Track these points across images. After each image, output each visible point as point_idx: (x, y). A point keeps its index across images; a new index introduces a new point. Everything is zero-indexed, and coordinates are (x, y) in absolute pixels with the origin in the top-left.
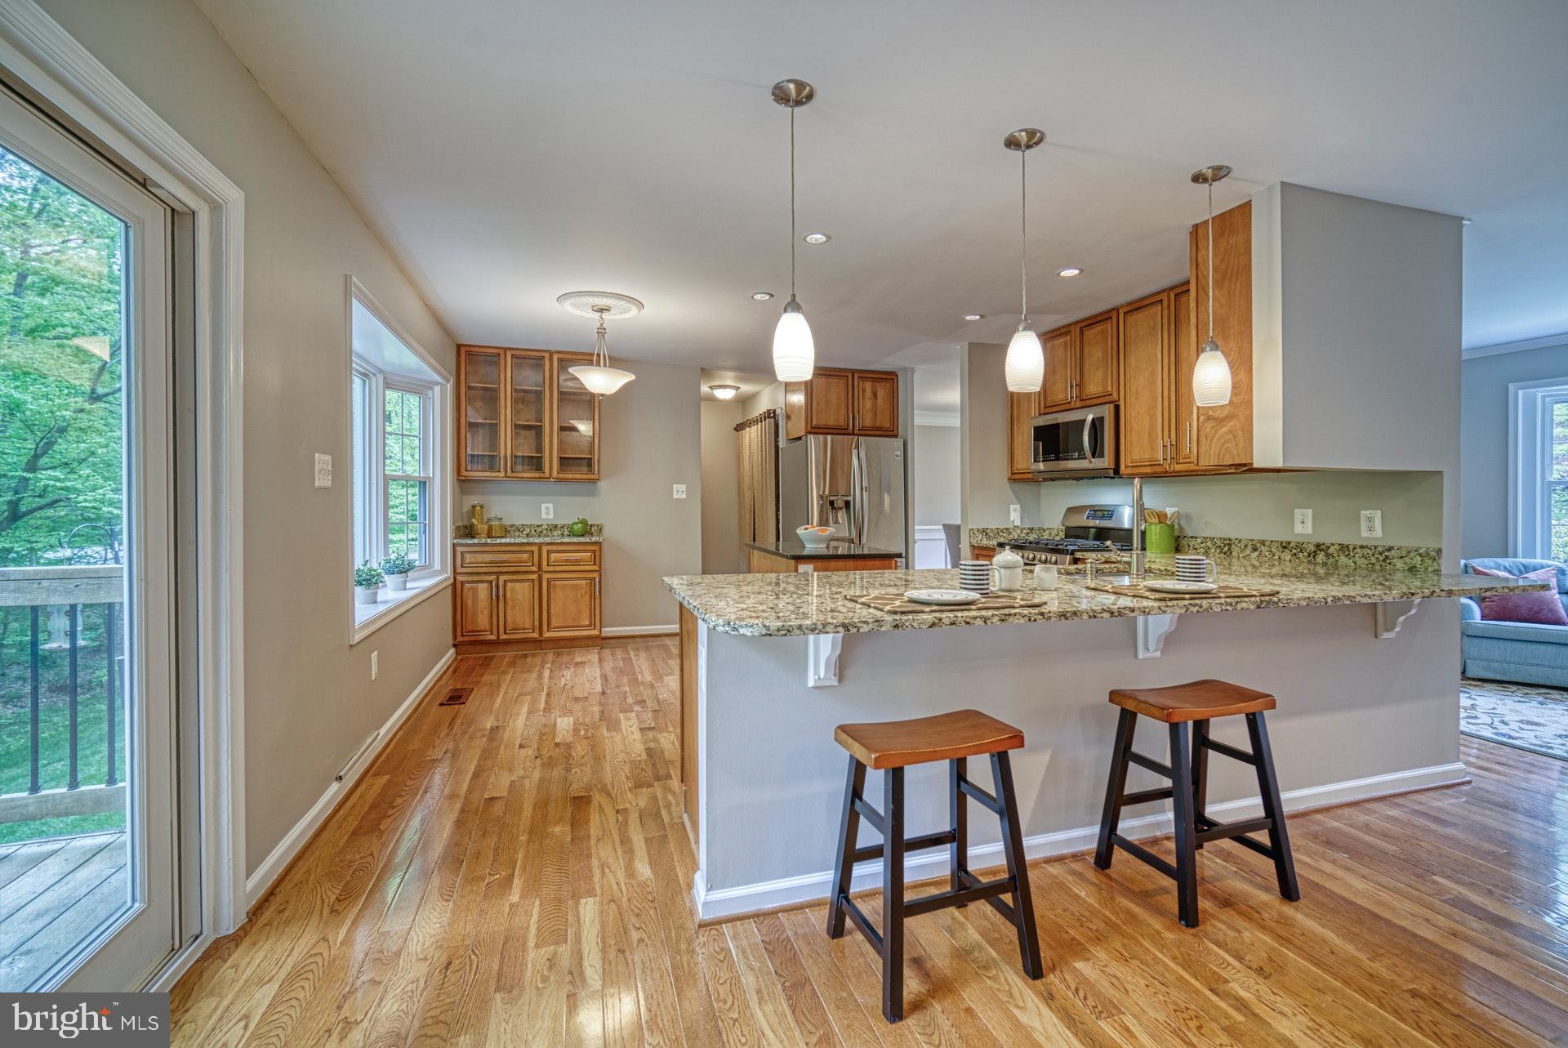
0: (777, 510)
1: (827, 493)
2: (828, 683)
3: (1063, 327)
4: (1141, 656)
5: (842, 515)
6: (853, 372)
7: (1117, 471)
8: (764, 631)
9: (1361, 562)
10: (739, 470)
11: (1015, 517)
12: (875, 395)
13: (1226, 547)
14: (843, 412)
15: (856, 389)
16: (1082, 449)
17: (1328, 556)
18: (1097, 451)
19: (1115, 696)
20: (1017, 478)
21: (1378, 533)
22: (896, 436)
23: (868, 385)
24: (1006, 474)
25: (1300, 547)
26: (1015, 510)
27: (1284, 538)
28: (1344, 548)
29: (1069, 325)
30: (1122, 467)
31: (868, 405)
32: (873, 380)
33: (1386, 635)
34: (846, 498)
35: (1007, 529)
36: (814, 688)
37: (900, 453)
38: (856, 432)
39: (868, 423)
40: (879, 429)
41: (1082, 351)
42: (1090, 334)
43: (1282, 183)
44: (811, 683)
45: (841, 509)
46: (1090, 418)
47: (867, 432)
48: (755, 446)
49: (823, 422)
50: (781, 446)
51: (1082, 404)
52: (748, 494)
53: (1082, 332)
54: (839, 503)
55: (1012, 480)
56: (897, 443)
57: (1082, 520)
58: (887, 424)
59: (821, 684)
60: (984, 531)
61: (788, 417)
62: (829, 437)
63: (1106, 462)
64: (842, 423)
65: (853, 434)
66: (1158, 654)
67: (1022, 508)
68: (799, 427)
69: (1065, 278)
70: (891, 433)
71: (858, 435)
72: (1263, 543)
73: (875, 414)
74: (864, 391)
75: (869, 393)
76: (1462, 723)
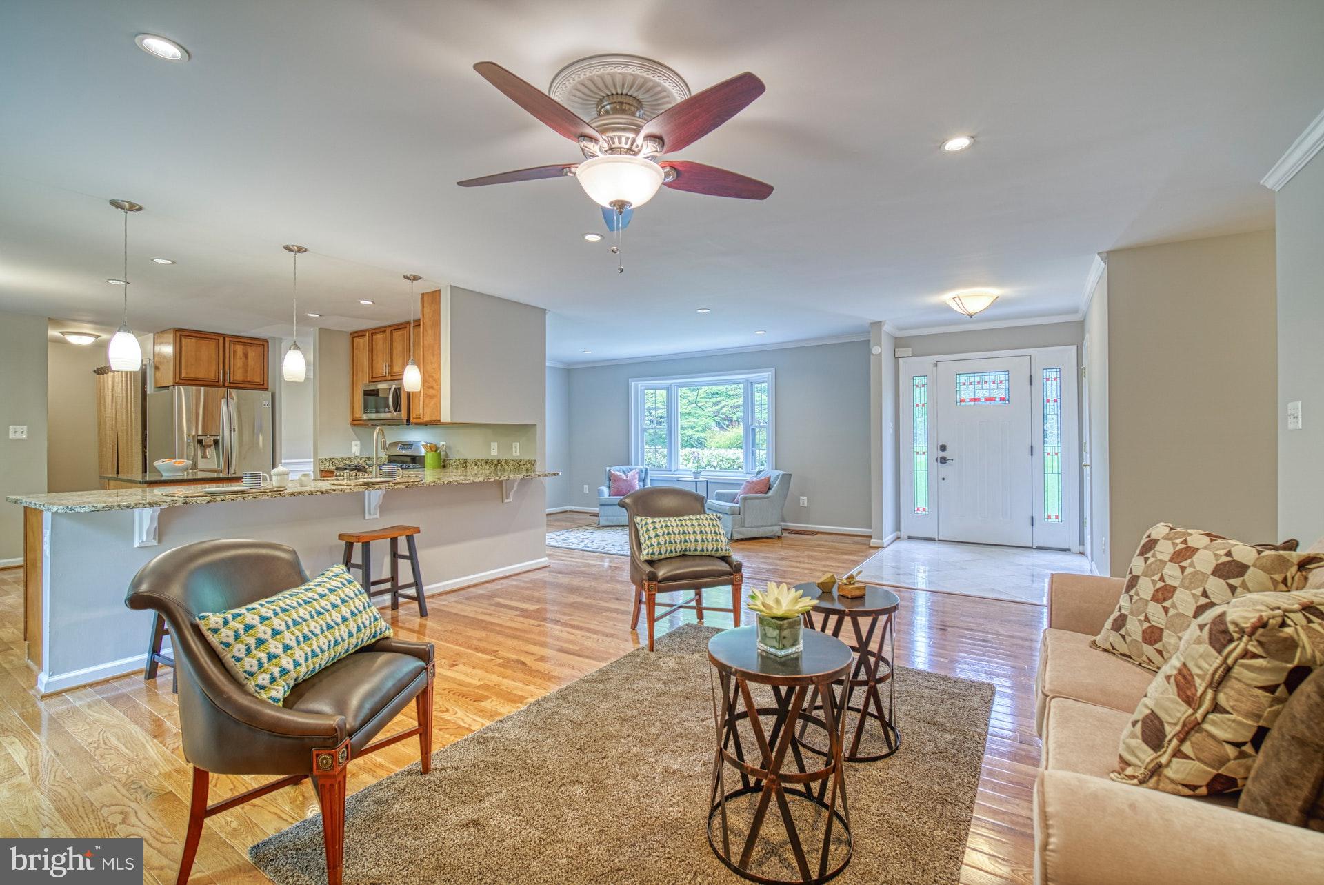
0: (144, 447)
1: (200, 433)
2: (149, 544)
3: (382, 327)
4: (367, 518)
5: (210, 452)
6: (225, 336)
7: (408, 421)
8: (93, 509)
9: (512, 468)
10: (100, 411)
11: (356, 449)
12: (246, 356)
13: (464, 464)
14: (214, 368)
15: (227, 351)
16: (389, 408)
17: (501, 466)
18: (397, 407)
19: (341, 537)
20: (356, 423)
21: (518, 454)
22: (266, 389)
23: (239, 348)
24: (349, 420)
25: (492, 462)
26: (356, 445)
27: (485, 458)
28: (507, 461)
29: (385, 327)
30: (412, 419)
31: (239, 363)
32: (244, 344)
33: (506, 501)
34: (215, 438)
35: (349, 458)
36: (140, 548)
37: (269, 402)
38: (227, 383)
39: (239, 377)
40: (249, 383)
41: (392, 345)
42: (397, 335)
43: (451, 286)
44: (136, 545)
45: (210, 446)
46: (394, 386)
47: (237, 385)
48: (118, 391)
49: (192, 375)
50: (148, 392)
51: (392, 378)
52: (109, 434)
53: (392, 333)
54: (208, 440)
55: (353, 425)
56: (266, 395)
57: (397, 451)
58: (257, 379)
59: (143, 545)
60: (331, 460)
61: (157, 368)
62: (202, 388)
63: (404, 415)
64: (212, 376)
65: (224, 386)
66: (377, 516)
67: (362, 445)
68: (167, 377)
69: (363, 305)
70: (262, 387)
71: (228, 387)
72: (479, 460)
73: (246, 371)
74: (235, 352)
75: (240, 353)
76: (547, 541)
